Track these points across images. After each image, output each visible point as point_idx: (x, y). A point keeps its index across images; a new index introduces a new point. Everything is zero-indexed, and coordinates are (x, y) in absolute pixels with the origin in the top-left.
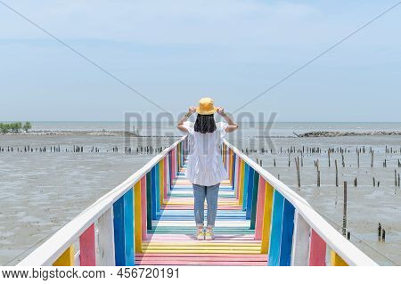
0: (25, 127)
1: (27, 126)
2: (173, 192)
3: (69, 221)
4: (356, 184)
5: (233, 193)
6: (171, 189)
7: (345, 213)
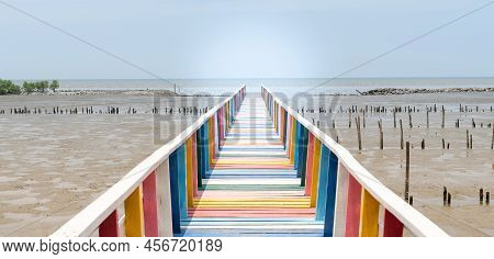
0: (52, 86)
1: (55, 85)
2: (222, 153)
3: (110, 187)
4: (423, 146)
5: (284, 153)
6: (220, 149)
7: (407, 177)
